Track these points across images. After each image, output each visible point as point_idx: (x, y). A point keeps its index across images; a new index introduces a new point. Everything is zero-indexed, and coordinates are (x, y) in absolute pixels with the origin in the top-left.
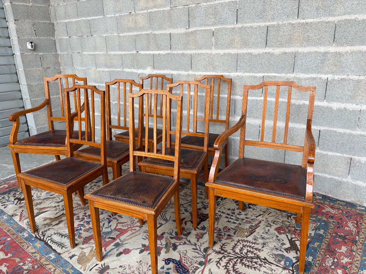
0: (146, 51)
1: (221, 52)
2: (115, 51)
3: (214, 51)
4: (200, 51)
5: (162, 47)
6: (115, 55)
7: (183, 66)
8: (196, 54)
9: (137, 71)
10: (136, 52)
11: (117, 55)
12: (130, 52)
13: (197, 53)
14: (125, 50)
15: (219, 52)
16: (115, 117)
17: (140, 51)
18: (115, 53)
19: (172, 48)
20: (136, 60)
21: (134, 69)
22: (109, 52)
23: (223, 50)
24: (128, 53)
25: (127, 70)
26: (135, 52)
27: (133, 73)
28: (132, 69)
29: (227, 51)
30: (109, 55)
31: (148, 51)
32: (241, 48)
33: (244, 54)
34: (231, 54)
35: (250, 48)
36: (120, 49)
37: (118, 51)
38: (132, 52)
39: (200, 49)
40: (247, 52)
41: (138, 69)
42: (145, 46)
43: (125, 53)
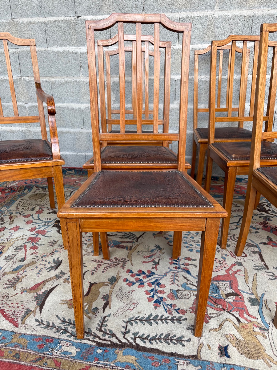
0: (95, 15)
1: (229, 13)
2: (31, 16)
3: (218, 13)
4: (195, 14)
5: (126, 8)
6: (30, 23)
7: (165, 36)
8: (187, 17)
9: (76, 50)
10: (76, 17)
11: (34, 23)
12: (62, 18)
13: (189, 17)
14: (51, 15)
15: (225, 14)
16: (30, 129)
17: (84, 15)
18: (30, 20)
19: (145, 9)
20: (75, 30)
21: (71, 45)
22: (18, 20)
23: (232, 11)
24: (60, 18)
25: (55, 49)
26: (73, 17)
27: (68, 53)
28: (67, 46)
29: (237, 13)
30: (16, 24)
31: (99, 15)
32: (260, 7)
33: (262, 15)
34: (244, 16)
35: (273, 8)
36: (42, 14)
37: (38, 16)
38: (66, 18)
39: (196, 9)
40: (268, 13)
41: (78, 46)
42: (93, 6)
43: (53, 19)
